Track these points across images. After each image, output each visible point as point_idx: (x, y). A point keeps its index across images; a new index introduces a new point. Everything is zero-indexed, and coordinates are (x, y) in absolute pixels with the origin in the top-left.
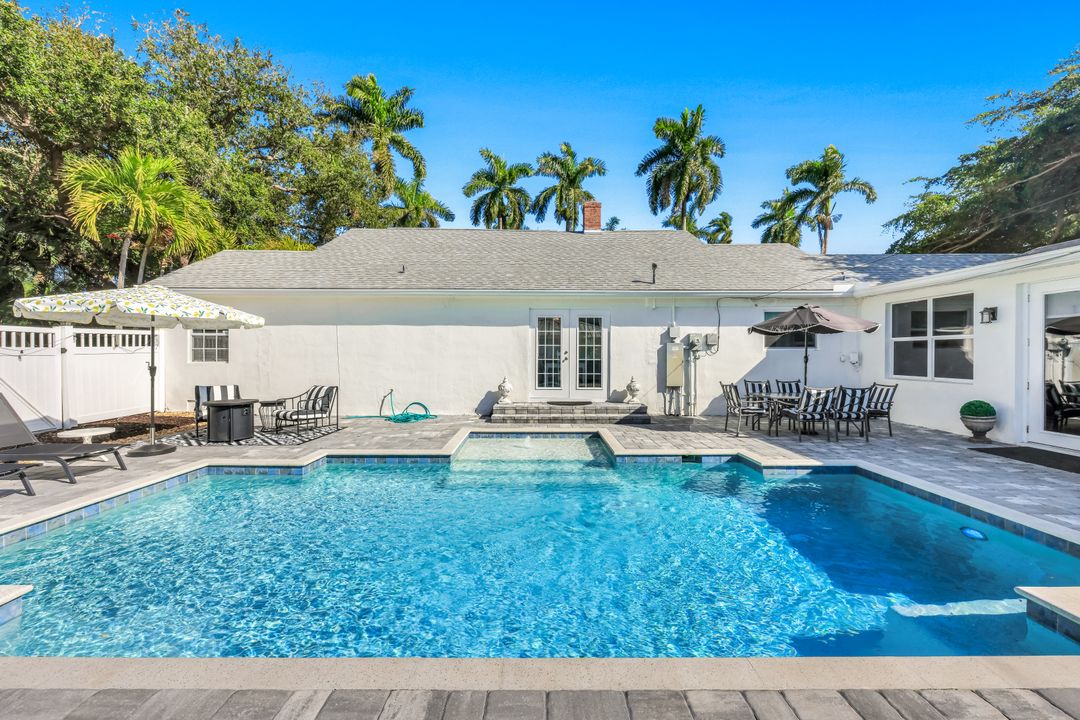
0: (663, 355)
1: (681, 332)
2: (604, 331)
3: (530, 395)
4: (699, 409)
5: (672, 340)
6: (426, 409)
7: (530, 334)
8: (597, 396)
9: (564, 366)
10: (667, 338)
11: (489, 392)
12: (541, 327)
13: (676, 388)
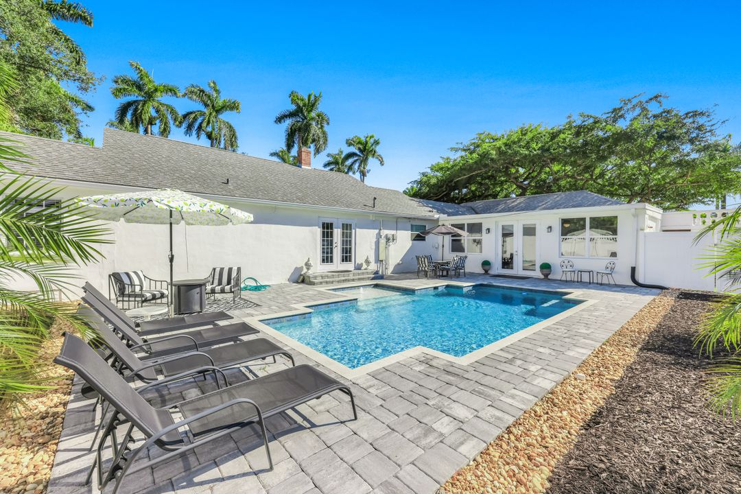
0: (377, 244)
1: (385, 232)
2: (353, 231)
3: (318, 268)
4: (389, 272)
5: (381, 236)
6: (256, 281)
7: (318, 231)
8: (350, 266)
9: (335, 251)
10: (379, 236)
11: (296, 268)
12: (323, 228)
13: (382, 261)
